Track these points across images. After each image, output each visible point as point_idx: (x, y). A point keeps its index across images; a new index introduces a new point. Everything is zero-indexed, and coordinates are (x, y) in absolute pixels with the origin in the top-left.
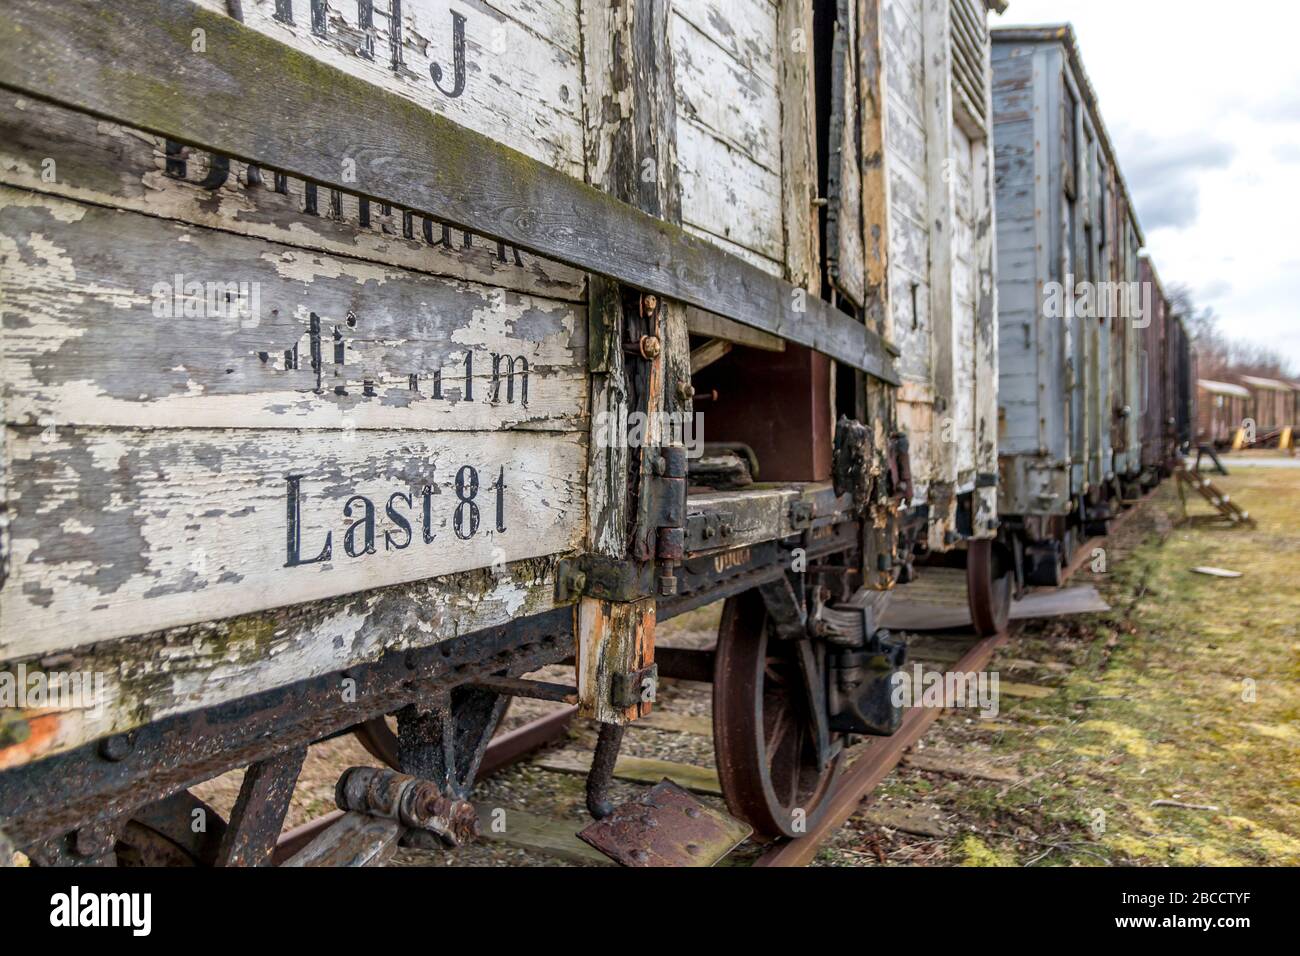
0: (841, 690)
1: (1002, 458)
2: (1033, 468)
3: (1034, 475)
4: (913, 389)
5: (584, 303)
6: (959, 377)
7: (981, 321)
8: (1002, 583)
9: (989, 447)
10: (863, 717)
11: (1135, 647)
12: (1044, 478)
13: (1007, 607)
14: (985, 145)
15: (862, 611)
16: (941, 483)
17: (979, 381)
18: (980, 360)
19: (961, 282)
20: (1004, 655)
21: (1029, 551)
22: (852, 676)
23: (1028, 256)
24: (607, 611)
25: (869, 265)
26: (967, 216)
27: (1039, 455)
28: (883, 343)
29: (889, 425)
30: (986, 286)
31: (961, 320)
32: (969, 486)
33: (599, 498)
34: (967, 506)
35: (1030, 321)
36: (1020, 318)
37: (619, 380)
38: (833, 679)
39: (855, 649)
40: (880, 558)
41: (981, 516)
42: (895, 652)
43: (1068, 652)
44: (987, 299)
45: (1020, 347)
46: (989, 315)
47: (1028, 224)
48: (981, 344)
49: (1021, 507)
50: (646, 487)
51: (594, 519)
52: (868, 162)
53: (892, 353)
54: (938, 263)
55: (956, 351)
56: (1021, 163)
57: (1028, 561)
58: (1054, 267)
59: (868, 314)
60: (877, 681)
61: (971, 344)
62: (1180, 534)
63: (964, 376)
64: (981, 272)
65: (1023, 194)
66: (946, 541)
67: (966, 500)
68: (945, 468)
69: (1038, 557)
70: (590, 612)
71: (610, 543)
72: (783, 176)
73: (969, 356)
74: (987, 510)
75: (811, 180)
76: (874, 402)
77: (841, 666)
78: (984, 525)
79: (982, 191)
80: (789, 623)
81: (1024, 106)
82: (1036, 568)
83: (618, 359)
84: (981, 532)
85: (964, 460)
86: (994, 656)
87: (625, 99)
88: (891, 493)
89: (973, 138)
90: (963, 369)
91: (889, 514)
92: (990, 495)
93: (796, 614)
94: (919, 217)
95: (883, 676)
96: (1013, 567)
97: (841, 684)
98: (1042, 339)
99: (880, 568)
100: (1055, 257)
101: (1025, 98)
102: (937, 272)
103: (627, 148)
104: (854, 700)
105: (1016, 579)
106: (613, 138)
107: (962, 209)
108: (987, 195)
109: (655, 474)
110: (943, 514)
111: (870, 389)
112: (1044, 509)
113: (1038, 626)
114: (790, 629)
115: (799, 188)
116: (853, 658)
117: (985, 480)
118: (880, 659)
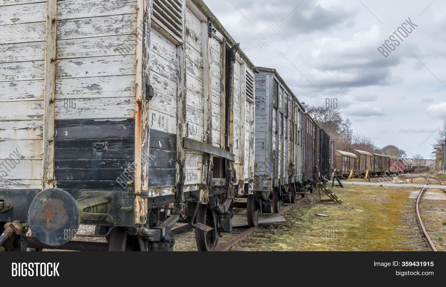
0: (220, 223)
1: (255, 176)
2: (264, 179)
3: (264, 181)
4: (237, 161)
5: (203, 155)
6: (246, 157)
7: (251, 144)
8: (256, 212)
9: (252, 173)
10: (224, 228)
11: (291, 230)
12: (266, 182)
13: (258, 220)
14: (253, 104)
15: (225, 207)
16: (241, 180)
17: (250, 158)
18: (251, 153)
19: (247, 136)
20: (256, 232)
21: (263, 203)
22: (222, 220)
23: (264, 125)
24: (204, 191)
25: (230, 140)
26: (248, 121)
27: (265, 176)
28: (233, 154)
29: (233, 168)
30: (252, 136)
31: (247, 144)
32: (247, 182)
33: (203, 177)
34: (247, 186)
35: (264, 142)
36: (262, 141)
37: (207, 164)
38: (218, 220)
39: (223, 214)
40: (231, 193)
41: (250, 189)
42: (231, 215)
43: (273, 232)
44: (252, 139)
45: (261, 148)
46: (253, 143)
47: (264, 117)
48: (251, 150)
49: (260, 189)
50: (209, 176)
51: (203, 180)
52: (231, 122)
53: (234, 156)
54: (242, 134)
55: (245, 152)
56: (263, 101)
57: (263, 206)
58: (270, 129)
59: (230, 149)
60: (227, 221)
61: (249, 150)
62: (316, 205)
63: (247, 157)
64: (251, 133)
65: (263, 109)
66: (242, 193)
67: (246, 185)
68: (242, 177)
69: (266, 205)
70: (202, 191)
71: (205, 183)
72: (220, 131)
73: (248, 152)
74: (251, 188)
75: (224, 132)
76: (230, 164)
77: (220, 218)
78: (250, 191)
79: (252, 114)
80: (213, 206)
81: (264, 87)
82: (265, 207)
83: (207, 161)
84: (250, 193)
85: (246, 176)
86: (253, 232)
87: (209, 132)
88: (233, 180)
89: (250, 102)
90: (247, 156)
91: (232, 185)
92: (252, 185)
93: (214, 204)
94: (239, 126)
95: (228, 220)
96: (259, 208)
97: (220, 221)
98: (267, 146)
99: (230, 194)
100: (270, 126)
101: (264, 85)
102: (242, 136)
103: (209, 137)
104: (222, 225)
105: (260, 211)
106: (207, 136)
107: (248, 119)
108: (253, 115)
109: (210, 175)
110: (242, 187)
111: (230, 162)
112: (266, 190)
113: (266, 226)
114: (213, 207)
115: (223, 133)
116: (223, 216)
117: (251, 181)
118: (228, 216)
